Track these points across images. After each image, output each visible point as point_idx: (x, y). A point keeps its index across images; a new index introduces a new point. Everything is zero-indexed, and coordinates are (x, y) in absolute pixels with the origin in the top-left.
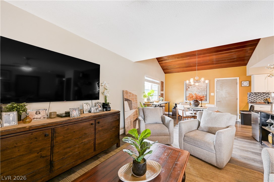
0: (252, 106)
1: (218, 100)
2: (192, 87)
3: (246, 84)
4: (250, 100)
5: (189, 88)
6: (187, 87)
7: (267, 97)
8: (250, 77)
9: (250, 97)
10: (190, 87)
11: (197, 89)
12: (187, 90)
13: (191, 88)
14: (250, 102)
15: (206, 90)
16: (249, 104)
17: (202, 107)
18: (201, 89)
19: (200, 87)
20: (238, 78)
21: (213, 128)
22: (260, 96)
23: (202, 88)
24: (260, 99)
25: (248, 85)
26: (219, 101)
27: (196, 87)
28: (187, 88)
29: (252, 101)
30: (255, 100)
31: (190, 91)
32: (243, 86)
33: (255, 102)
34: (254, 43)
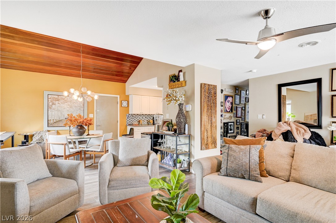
0: (131, 129)
1: (98, 124)
2: (59, 102)
3: (125, 104)
4: (128, 122)
5: (54, 105)
6: (49, 101)
7: (140, 118)
8: (128, 96)
9: (128, 119)
10: (57, 102)
11: (68, 106)
12: (51, 108)
13: (59, 105)
14: (128, 124)
15: (82, 109)
16: (128, 126)
17: (90, 135)
18: (76, 107)
19: (74, 104)
20: (118, 96)
21: (137, 158)
22: (135, 118)
23: (76, 105)
24: (135, 120)
25: (127, 106)
26: (99, 126)
27: (67, 104)
28: (51, 104)
29: (130, 123)
30: (132, 122)
31: (56, 109)
32: (123, 106)
33: (131, 124)
34: (136, 61)
